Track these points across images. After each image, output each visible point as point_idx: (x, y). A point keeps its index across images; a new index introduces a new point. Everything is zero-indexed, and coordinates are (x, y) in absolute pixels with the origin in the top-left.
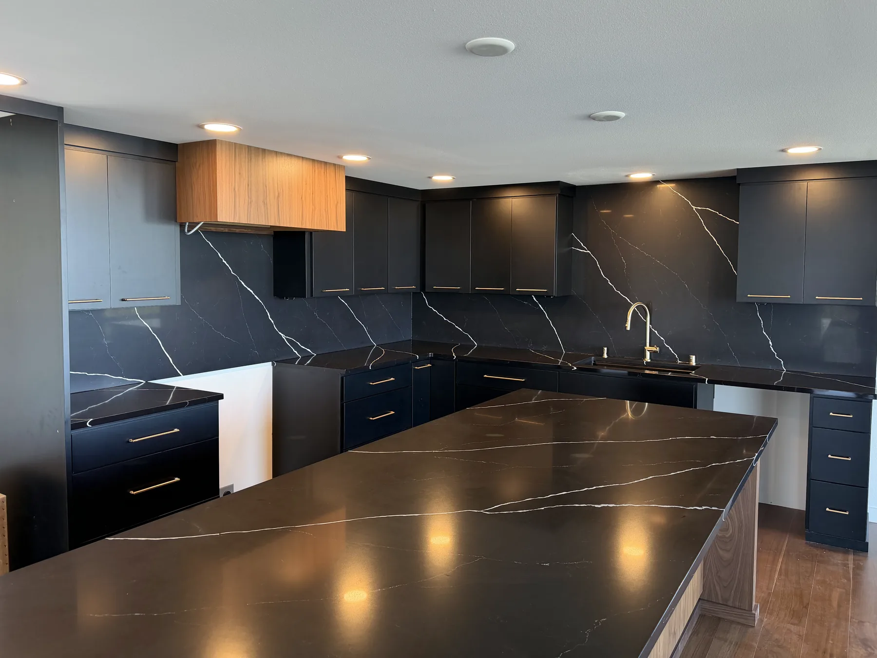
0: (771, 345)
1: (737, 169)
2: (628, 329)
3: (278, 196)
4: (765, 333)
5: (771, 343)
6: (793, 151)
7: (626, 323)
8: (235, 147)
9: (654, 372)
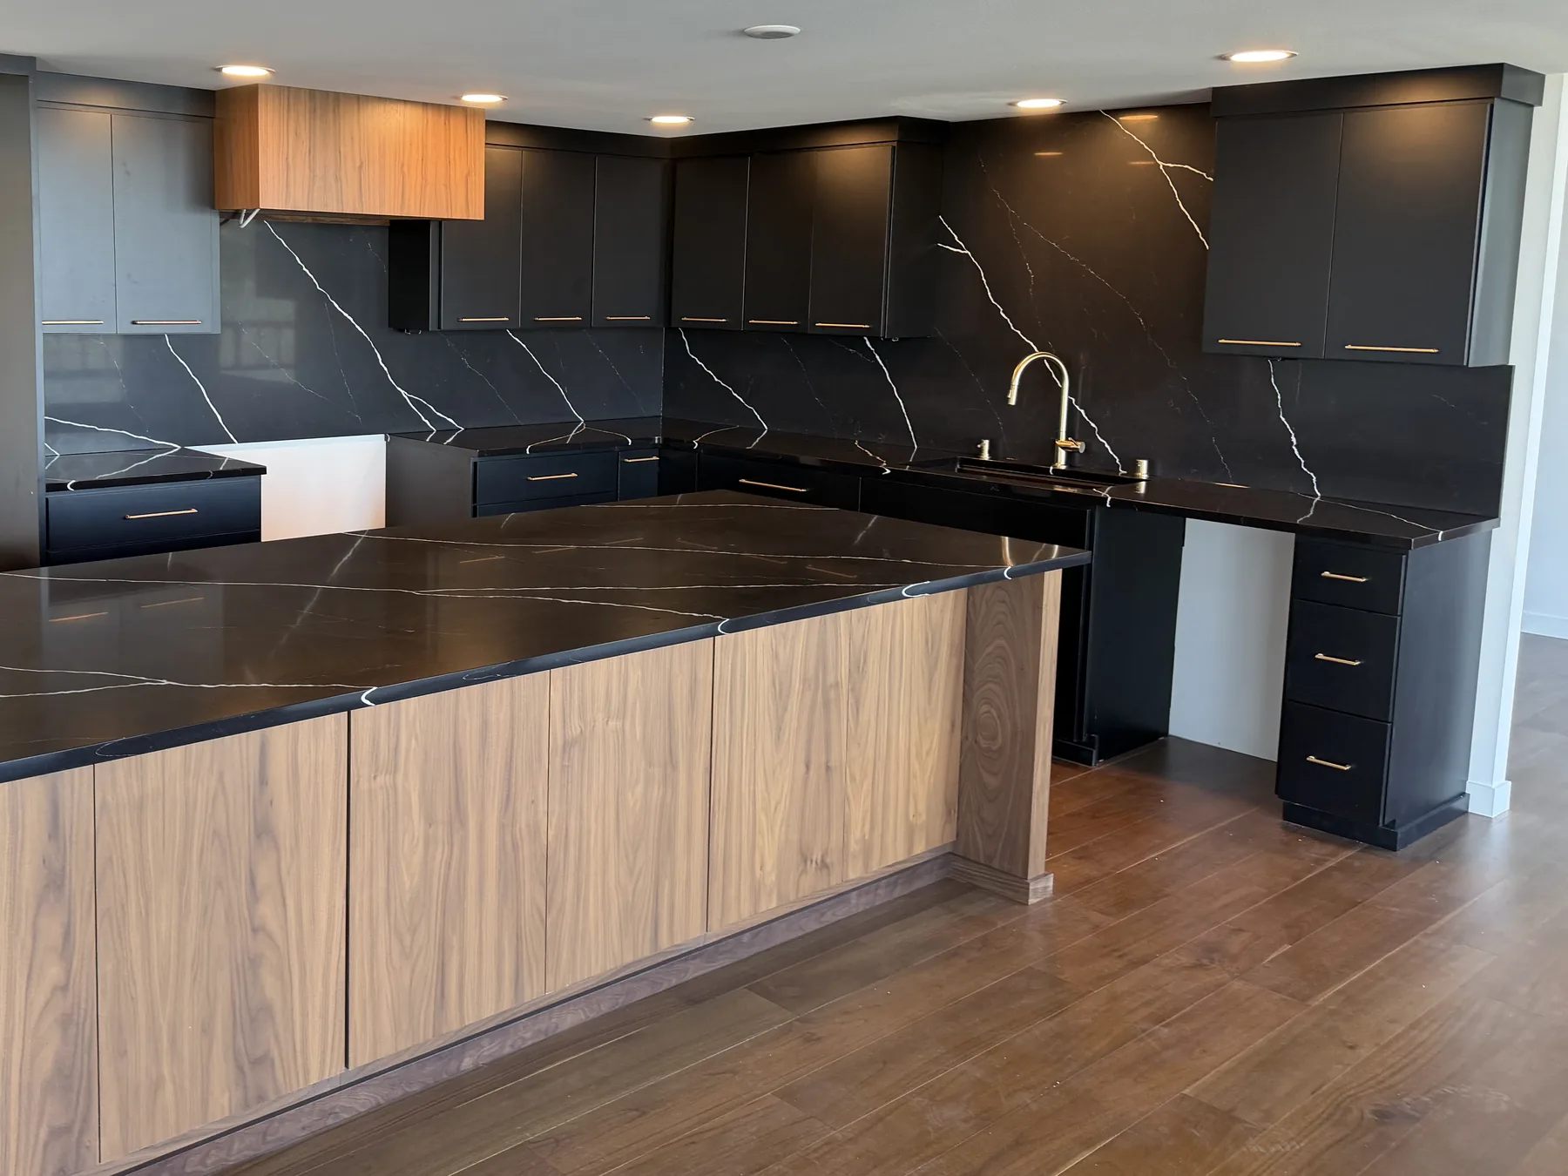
0: (1295, 443)
1: (1214, 88)
2: (1013, 402)
3: (360, 167)
4: (1283, 419)
5: (1294, 439)
6: (1240, 58)
7: (1008, 392)
8: (288, 94)
9: (1070, 490)
